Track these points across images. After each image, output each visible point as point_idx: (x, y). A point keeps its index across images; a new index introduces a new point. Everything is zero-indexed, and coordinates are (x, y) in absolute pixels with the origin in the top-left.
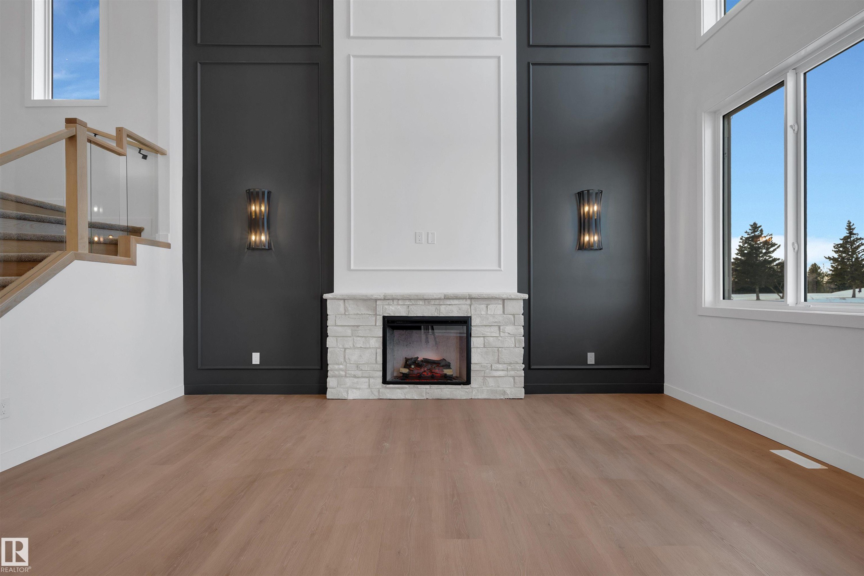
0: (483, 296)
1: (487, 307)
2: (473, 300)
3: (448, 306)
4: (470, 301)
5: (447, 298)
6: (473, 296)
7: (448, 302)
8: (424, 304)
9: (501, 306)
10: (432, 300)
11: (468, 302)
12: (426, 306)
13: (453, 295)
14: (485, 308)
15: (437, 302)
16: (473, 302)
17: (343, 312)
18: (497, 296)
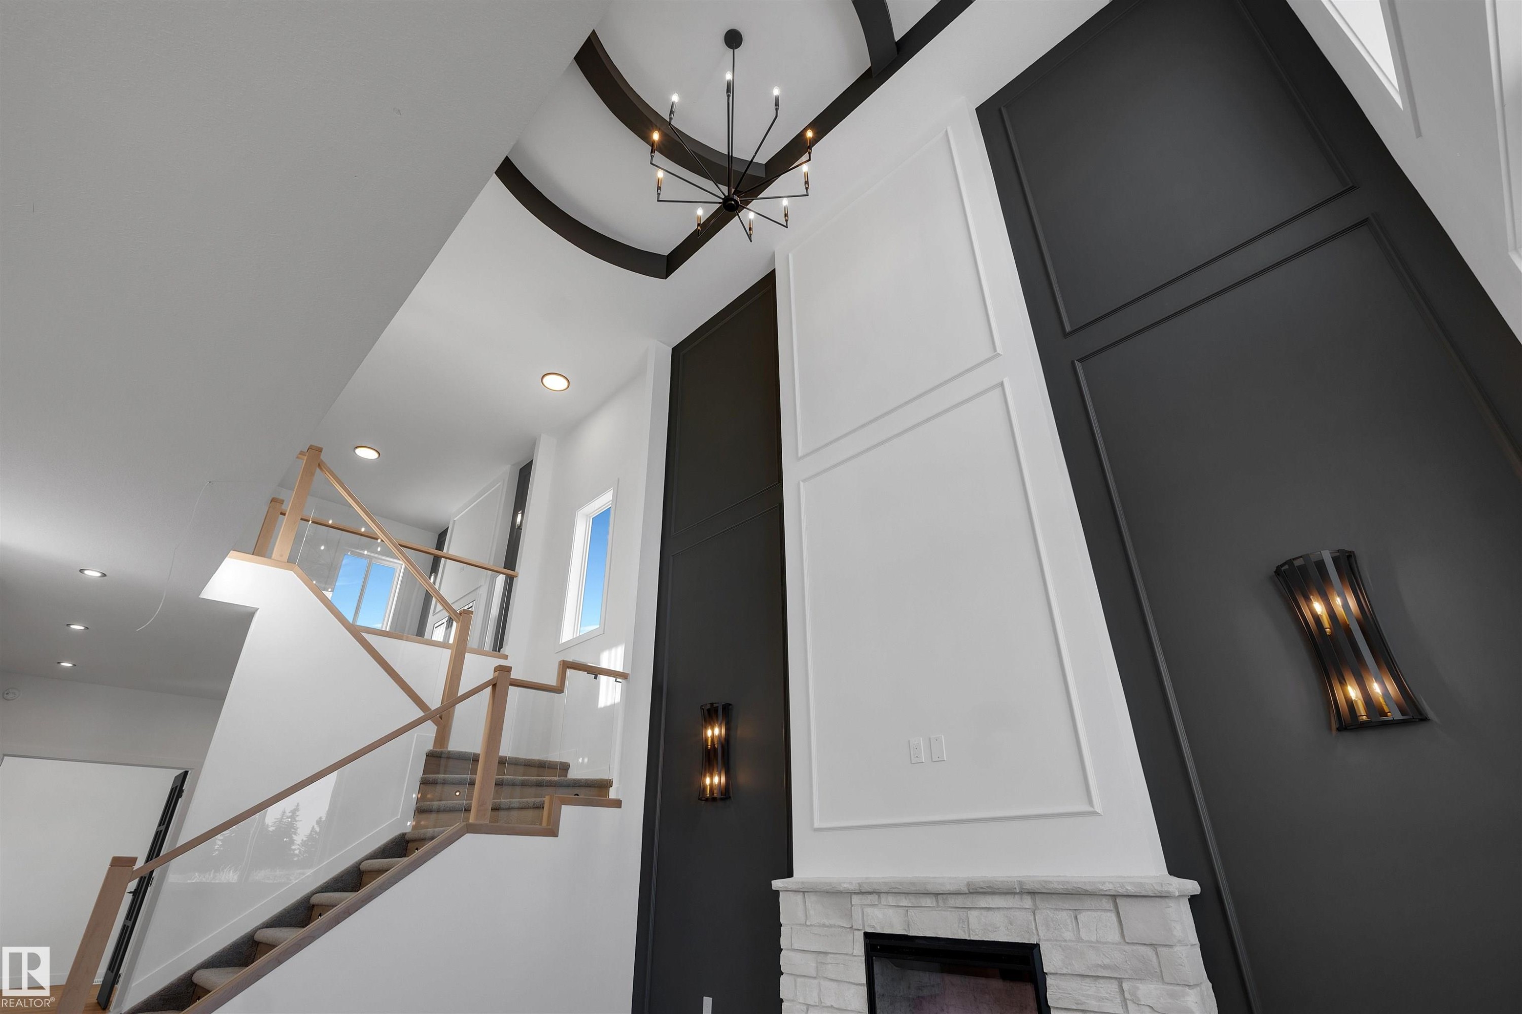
0: (1052, 885)
1: (1076, 918)
2: (1037, 899)
3: (985, 913)
4: (1030, 900)
5: (977, 891)
6: (1028, 887)
7: (984, 902)
8: (935, 904)
9: (1113, 917)
10: (949, 896)
11: (1028, 902)
12: (940, 911)
13: (983, 882)
14: (1072, 921)
15: (959, 901)
16: (1038, 902)
17: (802, 921)
18: (1088, 888)
